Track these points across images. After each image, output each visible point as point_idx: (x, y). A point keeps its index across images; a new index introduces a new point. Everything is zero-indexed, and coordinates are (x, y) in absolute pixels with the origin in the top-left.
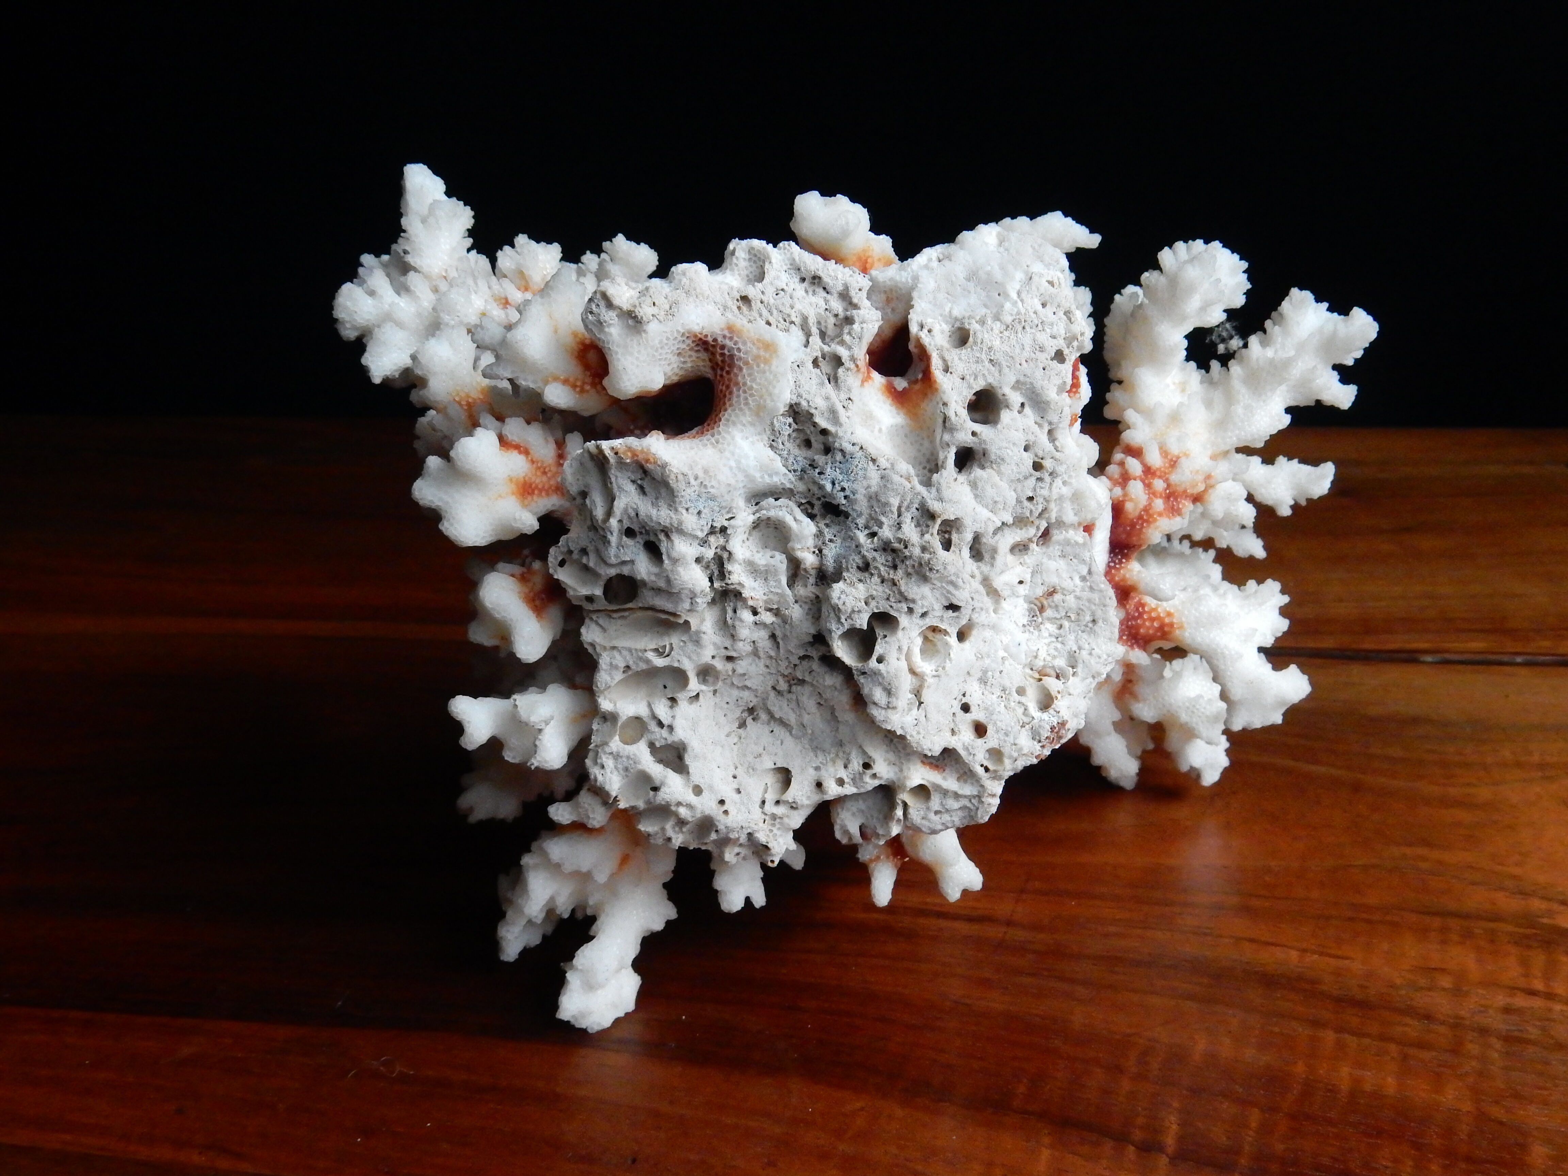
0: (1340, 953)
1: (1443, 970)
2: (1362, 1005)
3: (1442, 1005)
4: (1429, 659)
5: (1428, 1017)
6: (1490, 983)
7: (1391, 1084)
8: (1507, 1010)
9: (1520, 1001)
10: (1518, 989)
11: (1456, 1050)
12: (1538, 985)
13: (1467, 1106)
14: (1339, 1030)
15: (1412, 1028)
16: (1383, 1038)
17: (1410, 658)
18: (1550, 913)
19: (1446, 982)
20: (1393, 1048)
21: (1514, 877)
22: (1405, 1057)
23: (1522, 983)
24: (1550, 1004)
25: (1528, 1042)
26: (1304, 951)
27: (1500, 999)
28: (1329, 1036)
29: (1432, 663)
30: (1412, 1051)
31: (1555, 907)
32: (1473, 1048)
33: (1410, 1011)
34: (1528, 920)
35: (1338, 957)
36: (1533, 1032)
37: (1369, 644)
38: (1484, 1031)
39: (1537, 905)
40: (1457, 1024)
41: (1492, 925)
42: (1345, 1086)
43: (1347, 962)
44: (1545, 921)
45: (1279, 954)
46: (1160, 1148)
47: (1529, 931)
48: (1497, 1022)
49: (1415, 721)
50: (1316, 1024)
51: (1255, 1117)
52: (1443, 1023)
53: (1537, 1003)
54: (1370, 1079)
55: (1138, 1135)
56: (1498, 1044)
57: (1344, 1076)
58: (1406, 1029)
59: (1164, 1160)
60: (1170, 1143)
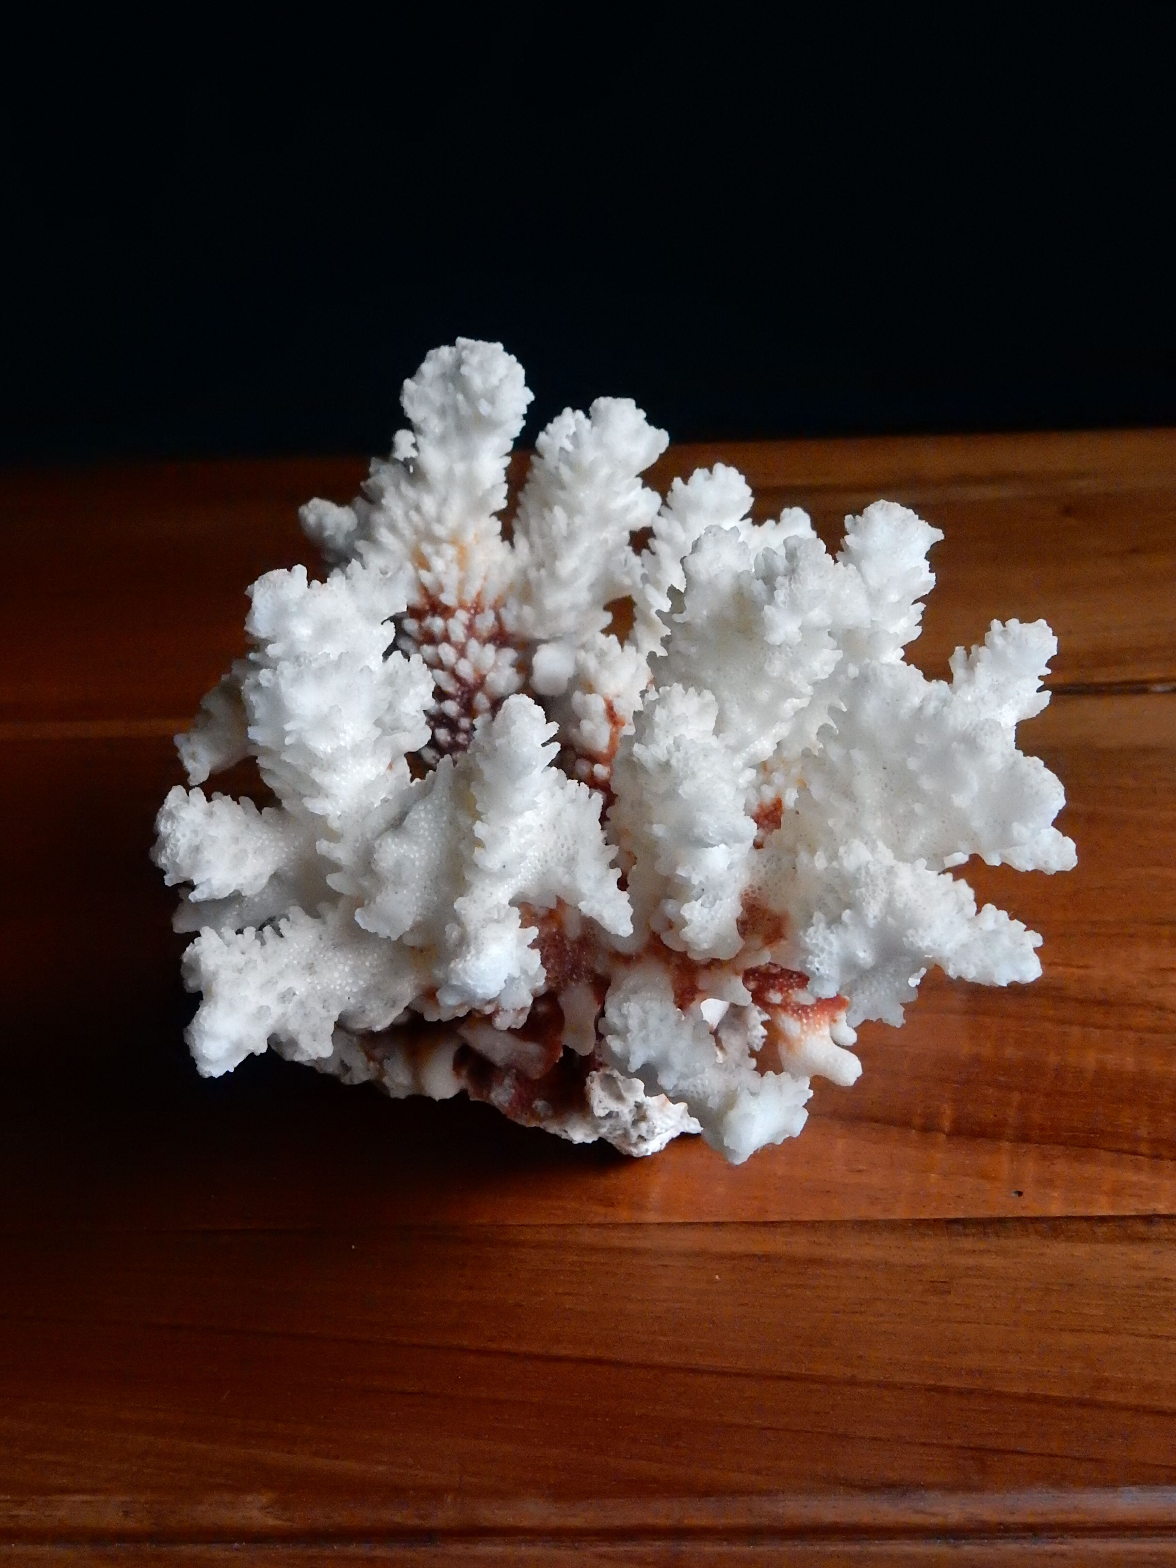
0: (1081, 963)
2: (1103, 1003)
4: (1159, 688)
5: (1161, 1008)
7: (1129, 1063)
14: (1084, 1024)
15: (1147, 1018)
16: (1121, 1027)
17: (1139, 688)
20: (1131, 1035)
22: (1141, 1041)
28: (1076, 1031)
29: (1165, 693)
30: (1147, 1036)
33: (1145, 1005)
37: (1101, 677)
42: (1091, 1068)
43: (1087, 970)
46: (938, 1129)
49: (1146, 751)
50: (1062, 1022)
51: (1015, 1098)
54: (1111, 1060)
55: (917, 1121)
57: (1090, 1060)
58: (1142, 1019)
59: (942, 1137)
60: (947, 1125)
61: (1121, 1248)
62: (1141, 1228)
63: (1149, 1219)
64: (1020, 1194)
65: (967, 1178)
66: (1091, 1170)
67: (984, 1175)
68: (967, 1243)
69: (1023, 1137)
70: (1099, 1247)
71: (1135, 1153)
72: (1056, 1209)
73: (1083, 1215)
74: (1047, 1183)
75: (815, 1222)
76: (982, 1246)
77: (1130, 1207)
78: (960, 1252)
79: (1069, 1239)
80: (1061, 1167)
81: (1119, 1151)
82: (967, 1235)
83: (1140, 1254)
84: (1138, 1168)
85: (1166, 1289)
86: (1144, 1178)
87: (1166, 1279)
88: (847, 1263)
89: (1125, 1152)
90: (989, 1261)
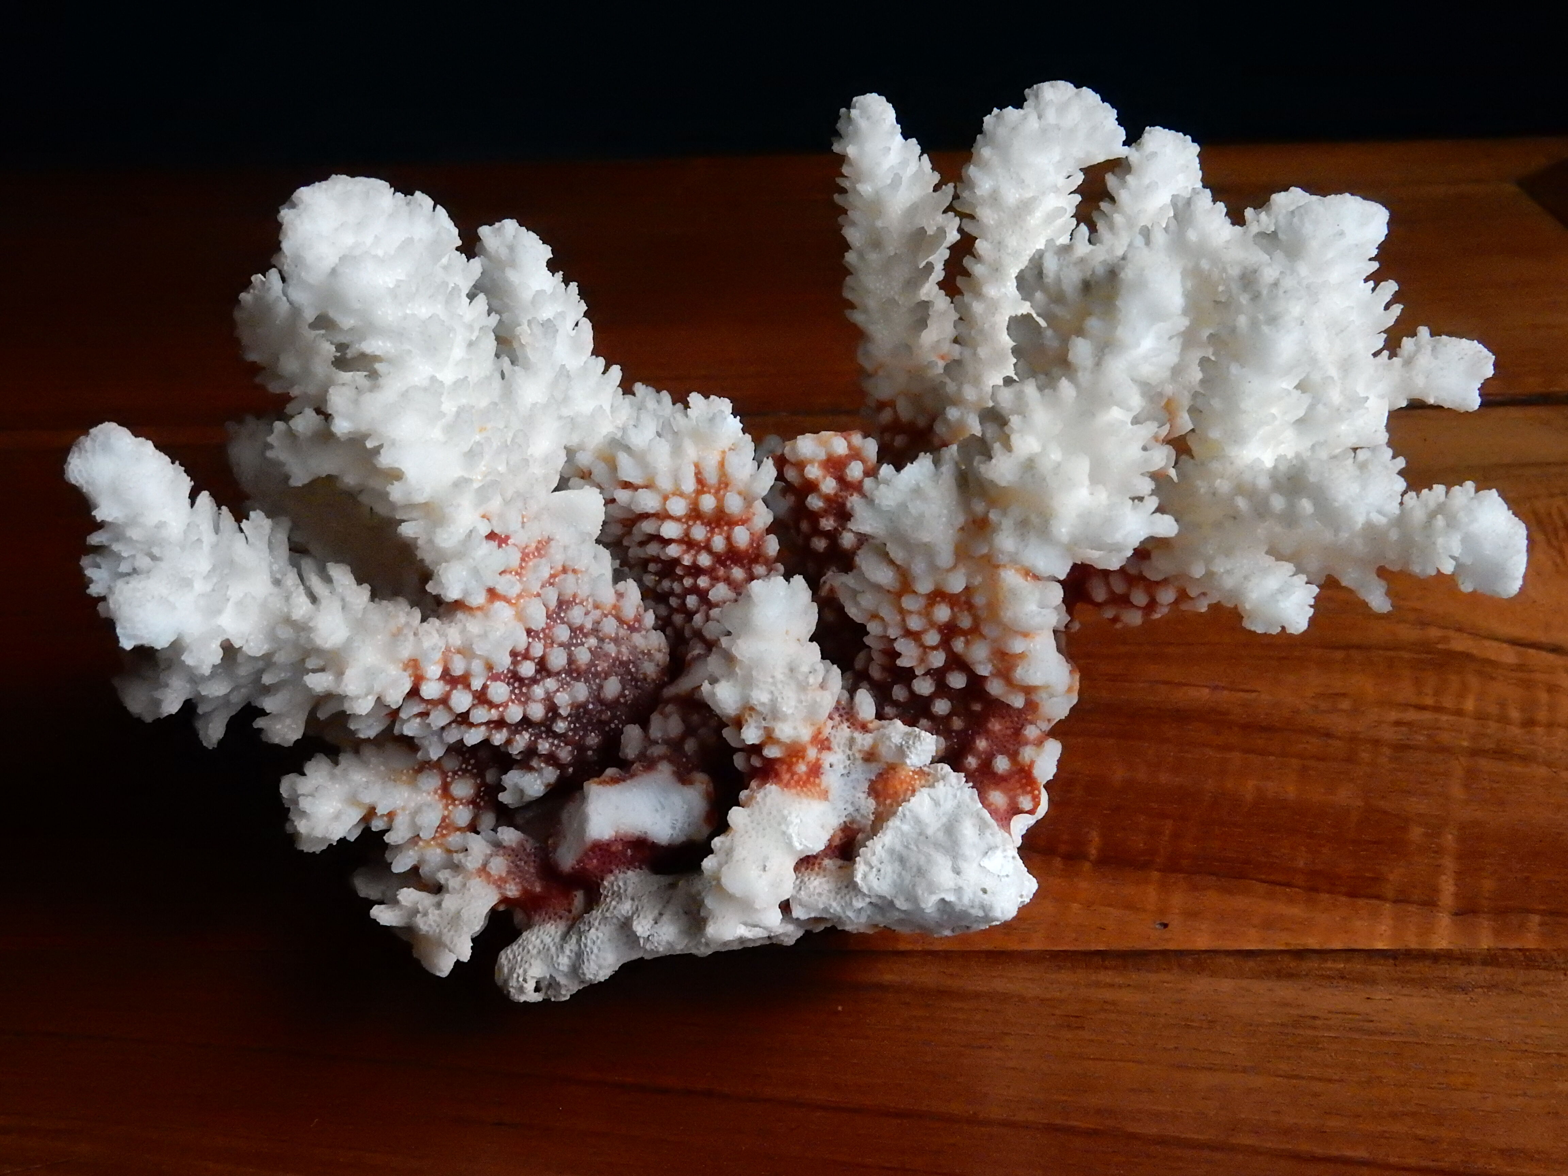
0: (1248, 687)
1: (1344, 695)
2: (1268, 729)
3: (1341, 724)
5: (1328, 735)
6: (1386, 703)
7: (1291, 791)
8: (1398, 723)
9: (1411, 715)
10: (1411, 705)
11: (1351, 759)
12: (1429, 701)
13: (1359, 803)
14: (1245, 750)
15: (1312, 745)
16: (1286, 755)
18: (1445, 639)
19: (1345, 705)
20: (1294, 762)
21: (1415, 610)
22: (1305, 768)
23: (1414, 700)
24: (1437, 716)
25: (1416, 748)
26: (1216, 688)
27: (1394, 715)
28: (1236, 757)
30: (1312, 763)
31: (1451, 633)
32: (1365, 756)
33: (1312, 731)
34: (1425, 646)
35: (1247, 691)
36: (1421, 739)
38: (1376, 742)
39: (1434, 633)
40: (1353, 738)
41: (1392, 653)
42: (1249, 797)
43: (1254, 695)
44: (1440, 646)
45: (1193, 693)
46: (1084, 857)
47: (1424, 656)
48: (1388, 734)
50: (1223, 748)
51: (1168, 826)
52: (1339, 738)
53: (1427, 716)
54: (1271, 787)
55: (1064, 848)
56: (1387, 751)
57: (1249, 788)
58: (1306, 746)
59: (1087, 866)
60: (1093, 852)
61: (1269, 984)
62: (1292, 964)
63: (1300, 954)
64: (1165, 926)
65: (1111, 909)
66: (1240, 902)
67: (1129, 906)
68: (1106, 977)
69: (1172, 866)
70: (1245, 983)
71: (1288, 885)
72: (1202, 942)
73: (1228, 949)
74: (1191, 915)
75: (946, 952)
76: (1119, 980)
77: (1279, 941)
78: (1097, 984)
79: (1213, 974)
80: (1212, 899)
81: (1273, 883)
82: (1106, 968)
83: (1285, 990)
84: (1291, 901)
85: (1315, 1028)
86: (1296, 911)
87: (1314, 1018)
88: (977, 995)
89: (1280, 884)
90: (1126, 996)
